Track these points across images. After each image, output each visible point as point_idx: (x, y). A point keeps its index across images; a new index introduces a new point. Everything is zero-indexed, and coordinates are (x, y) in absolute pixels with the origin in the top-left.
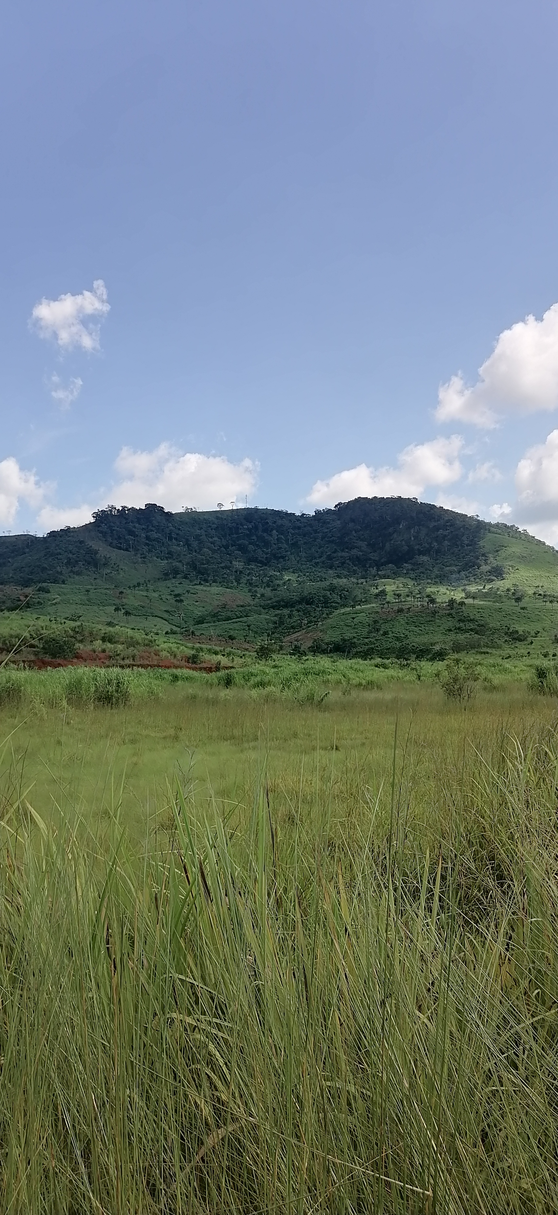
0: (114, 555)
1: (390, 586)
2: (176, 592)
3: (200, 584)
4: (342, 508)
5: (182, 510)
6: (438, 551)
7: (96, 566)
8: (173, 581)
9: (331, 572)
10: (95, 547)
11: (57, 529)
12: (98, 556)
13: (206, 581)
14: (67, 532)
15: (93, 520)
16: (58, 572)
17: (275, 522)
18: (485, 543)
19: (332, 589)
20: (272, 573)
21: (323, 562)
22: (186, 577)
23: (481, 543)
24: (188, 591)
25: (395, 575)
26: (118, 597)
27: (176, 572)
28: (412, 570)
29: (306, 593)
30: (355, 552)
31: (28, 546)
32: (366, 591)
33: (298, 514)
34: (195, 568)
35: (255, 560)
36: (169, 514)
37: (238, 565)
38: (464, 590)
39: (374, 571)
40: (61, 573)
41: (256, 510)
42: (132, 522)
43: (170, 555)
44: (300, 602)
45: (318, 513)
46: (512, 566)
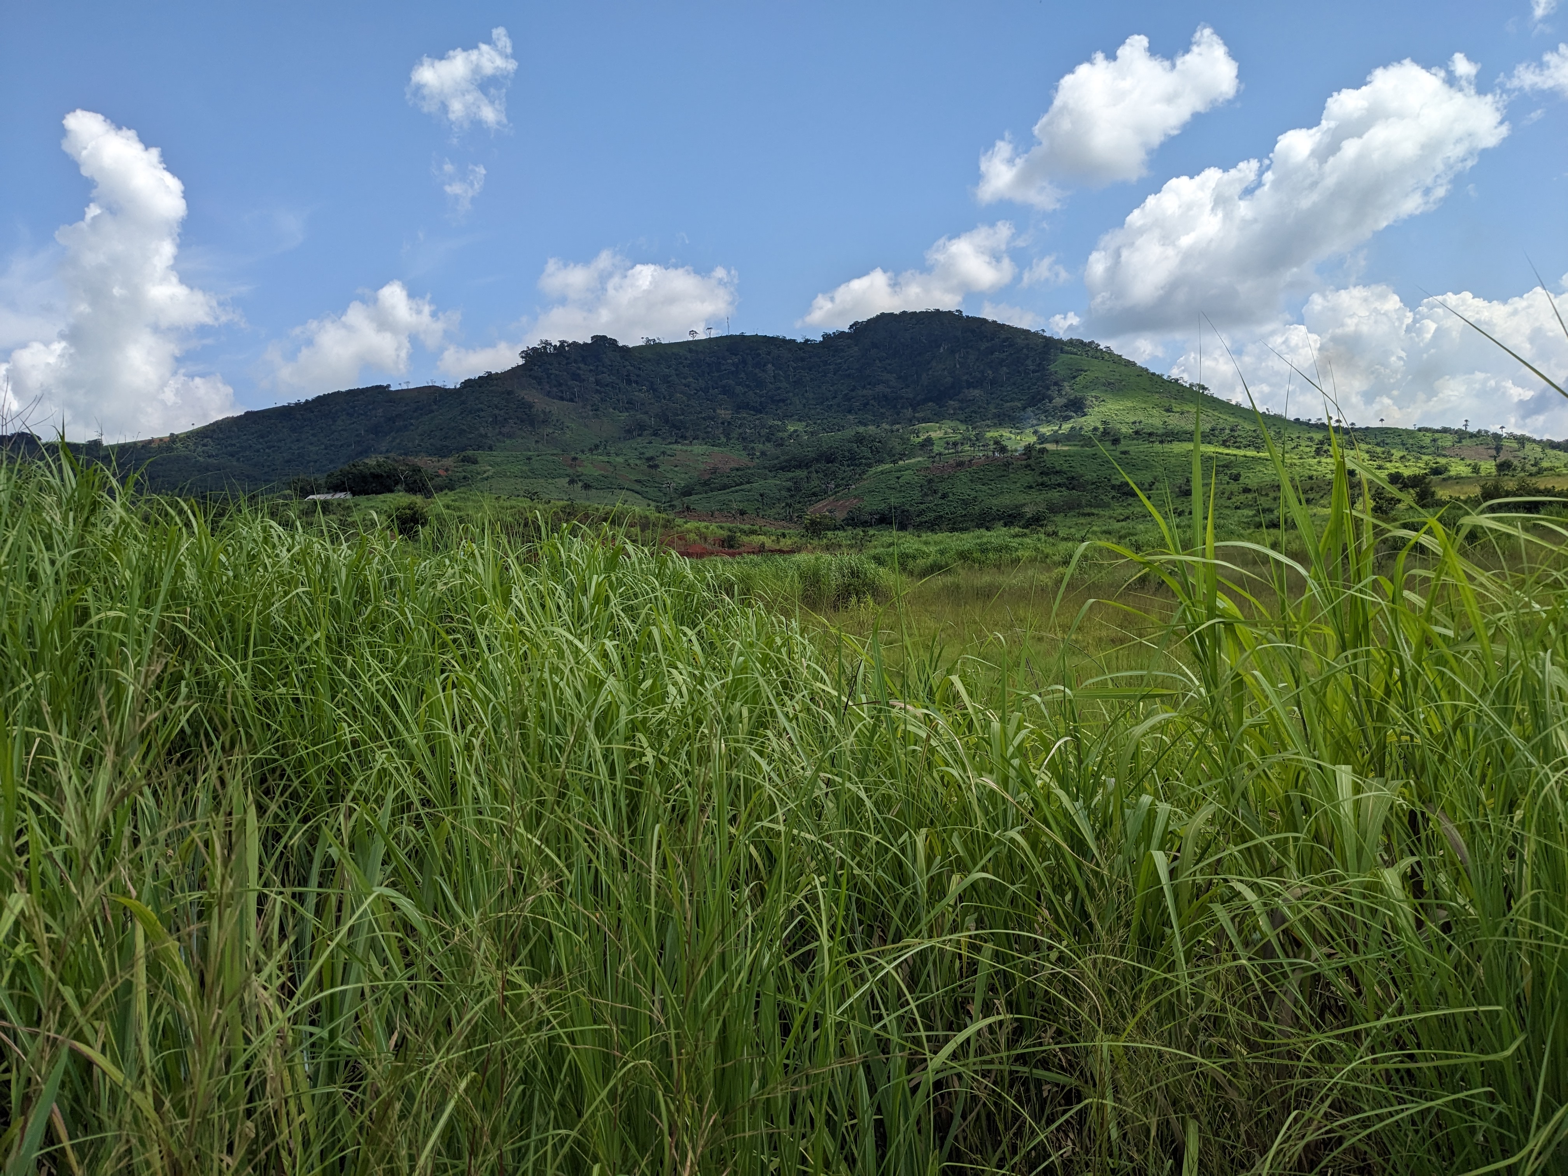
0: (555, 407)
1: (937, 432)
2: (648, 455)
3: (676, 442)
4: (859, 328)
5: (641, 343)
6: (993, 382)
7: (532, 424)
8: (639, 439)
9: (851, 417)
10: (529, 399)
11: (474, 376)
12: (534, 410)
13: (684, 437)
14: (489, 379)
15: (521, 362)
16: (481, 435)
17: (769, 353)
18: (1058, 366)
19: (860, 439)
20: (771, 422)
21: (839, 405)
22: (655, 434)
23: (1052, 368)
24: (664, 453)
25: (938, 417)
26: (571, 466)
27: (641, 428)
28: (961, 409)
29: (825, 447)
30: (880, 388)
31: (435, 401)
32: (905, 441)
33: (800, 340)
34: (667, 421)
35: (747, 406)
36: (625, 349)
37: (724, 414)
38: (1035, 432)
39: (908, 412)
40: (486, 436)
41: (742, 337)
42: (576, 361)
43: (631, 404)
44: (817, 460)
45: (826, 337)
46: (1096, 398)
